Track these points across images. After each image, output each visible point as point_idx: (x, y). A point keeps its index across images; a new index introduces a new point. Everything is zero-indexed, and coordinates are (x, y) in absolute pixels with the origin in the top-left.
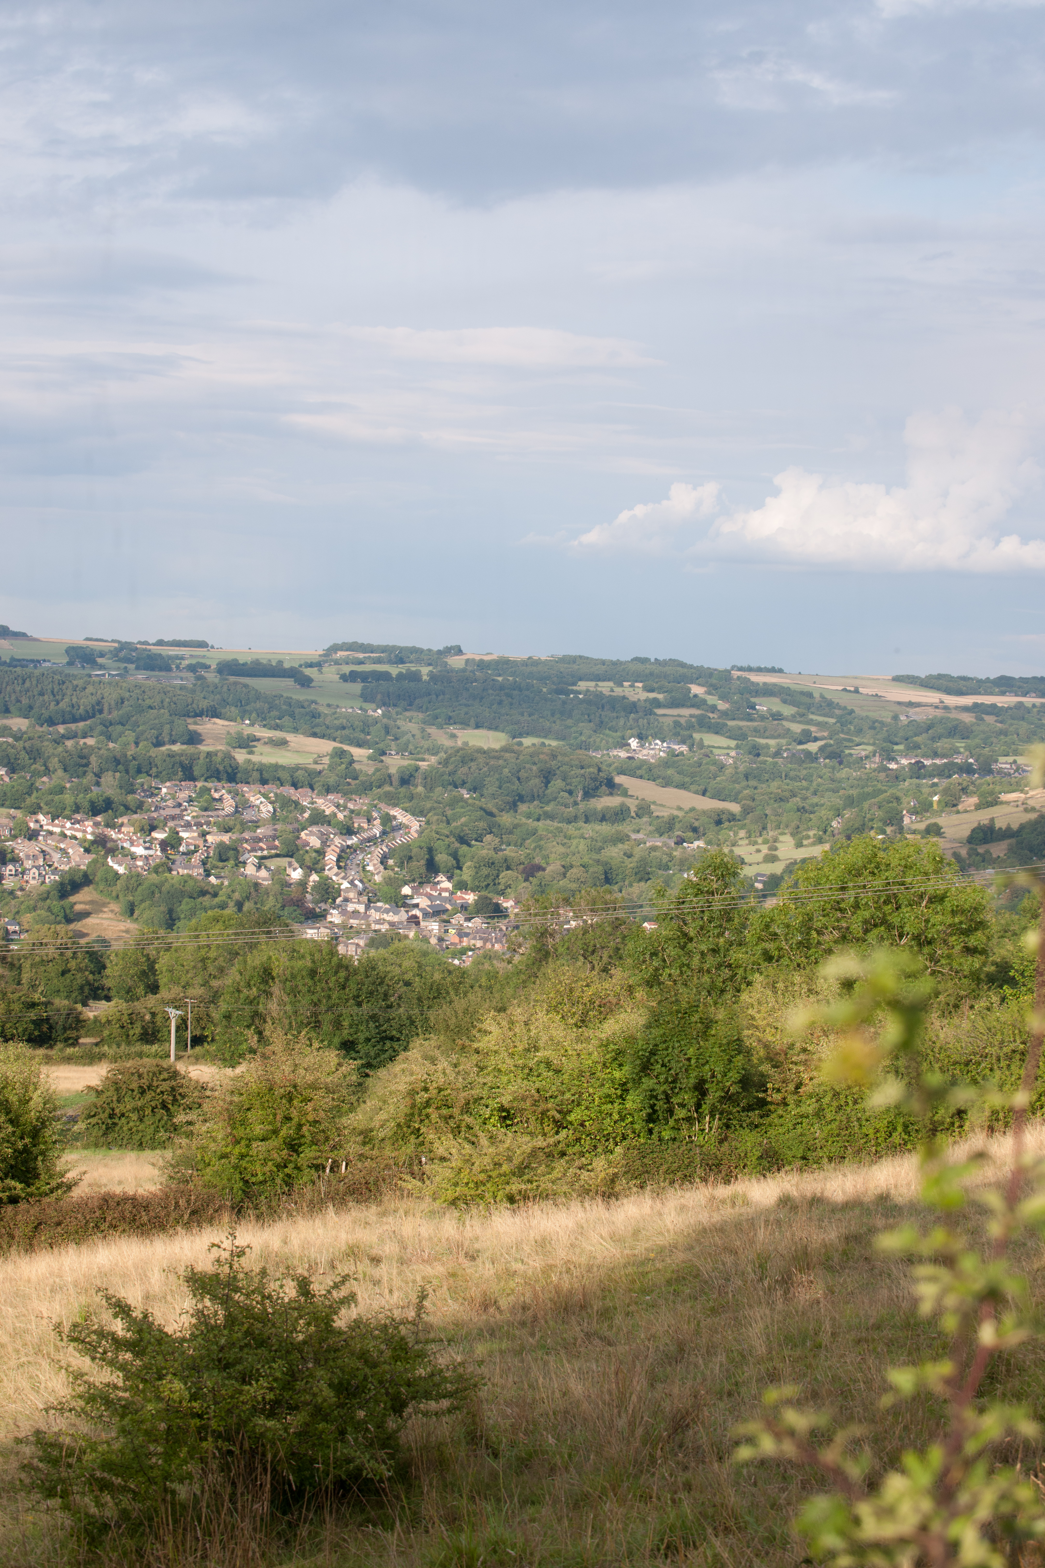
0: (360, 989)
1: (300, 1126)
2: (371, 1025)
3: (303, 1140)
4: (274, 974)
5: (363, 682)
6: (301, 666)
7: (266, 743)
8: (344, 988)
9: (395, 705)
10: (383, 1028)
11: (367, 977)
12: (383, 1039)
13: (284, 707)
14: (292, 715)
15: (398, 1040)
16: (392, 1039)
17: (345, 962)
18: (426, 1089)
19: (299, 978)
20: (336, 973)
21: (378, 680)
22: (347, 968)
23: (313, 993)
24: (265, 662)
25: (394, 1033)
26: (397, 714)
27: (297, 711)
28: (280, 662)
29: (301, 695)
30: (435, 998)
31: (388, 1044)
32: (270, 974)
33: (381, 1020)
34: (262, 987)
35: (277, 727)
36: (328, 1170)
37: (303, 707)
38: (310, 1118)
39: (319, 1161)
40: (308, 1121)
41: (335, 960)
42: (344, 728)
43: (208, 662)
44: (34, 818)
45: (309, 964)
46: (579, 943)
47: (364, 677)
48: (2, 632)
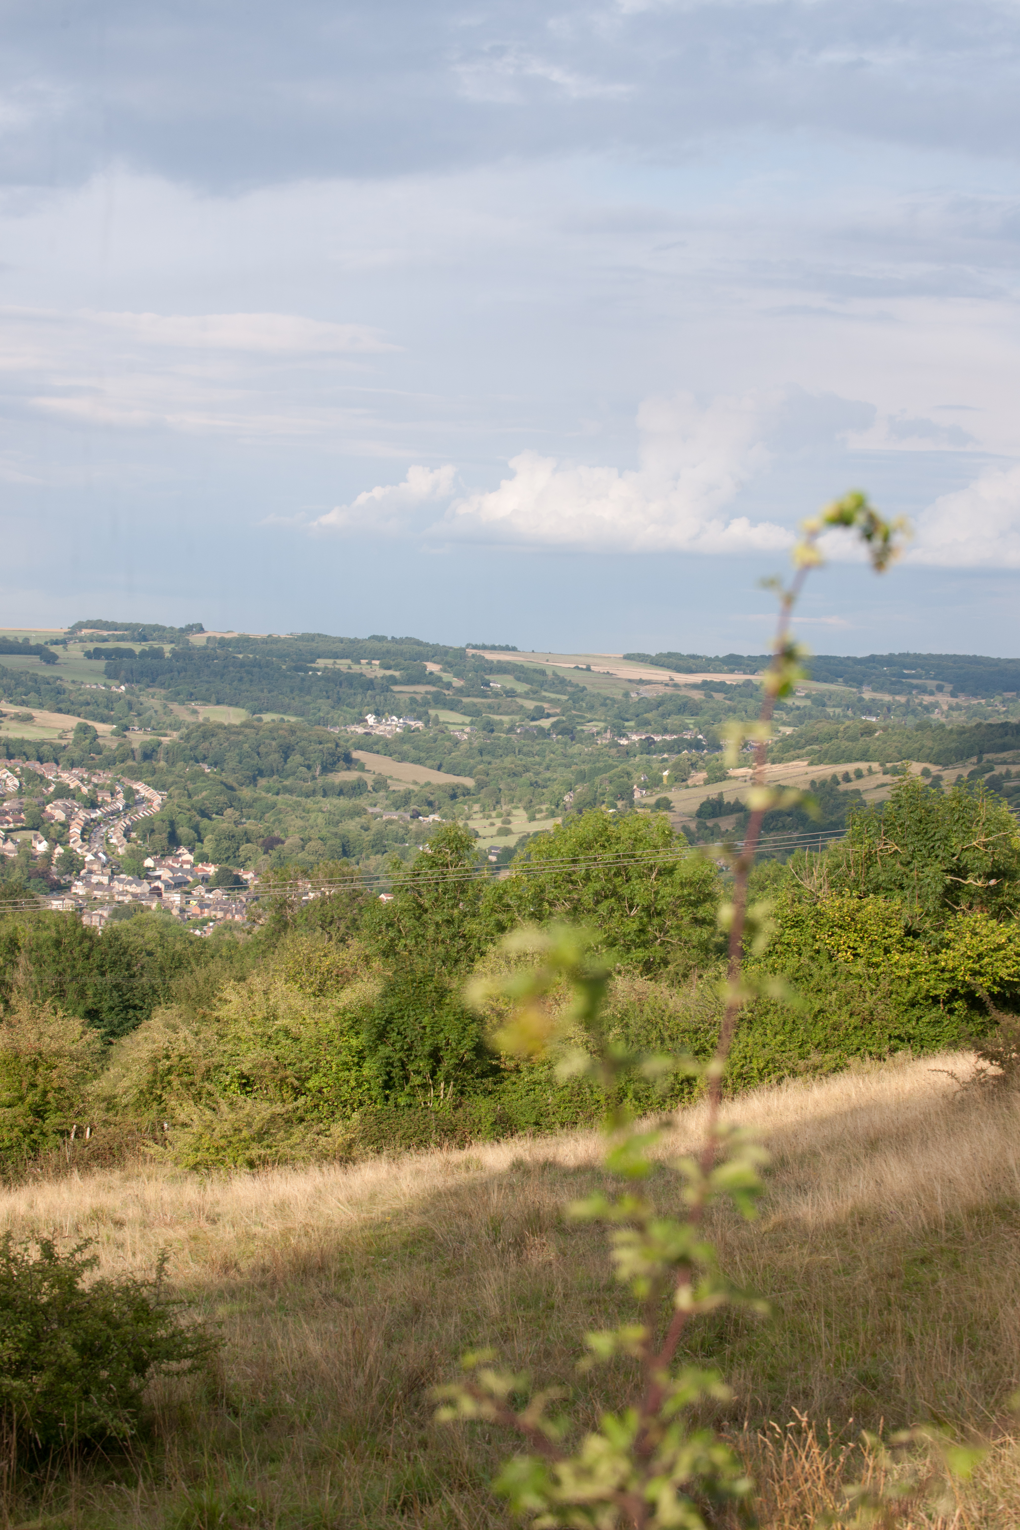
0: (104, 959)
1: (45, 1093)
2: (115, 994)
3: (48, 1107)
4: (20, 944)
5: (107, 659)
6: (46, 643)
7: (12, 719)
8: (88, 958)
9: (138, 682)
10: (126, 997)
11: (111, 947)
12: (126, 1008)
13: (30, 683)
14: (38, 692)
15: (141, 1008)
16: (135, 1007)
17: (89, 933)
18: (168, 1057)
19: (44, 948)
20: (80, 943)
21: (121, 657)
22: (91, 938)
23: (58, 963)
24: (11, 639)
25: (137, 1002)
26: (140, 690)
27: (43, 687)
28: (27, 640)
29: (46, 672)
30: (176, 967)
31: (131, 1012)
32: (16, 944)
33: (124, 989)
34: (8, 957)
35: (23, 703)
36: (73, 1136)
37: (48, 683)
38: (55, 1085)
39: (64, 1127)
40: (53, 1088)
41: (79, 931)
42: (88, 704)
45: (54, 935)
46: (318, 914)
47: (108, 654)
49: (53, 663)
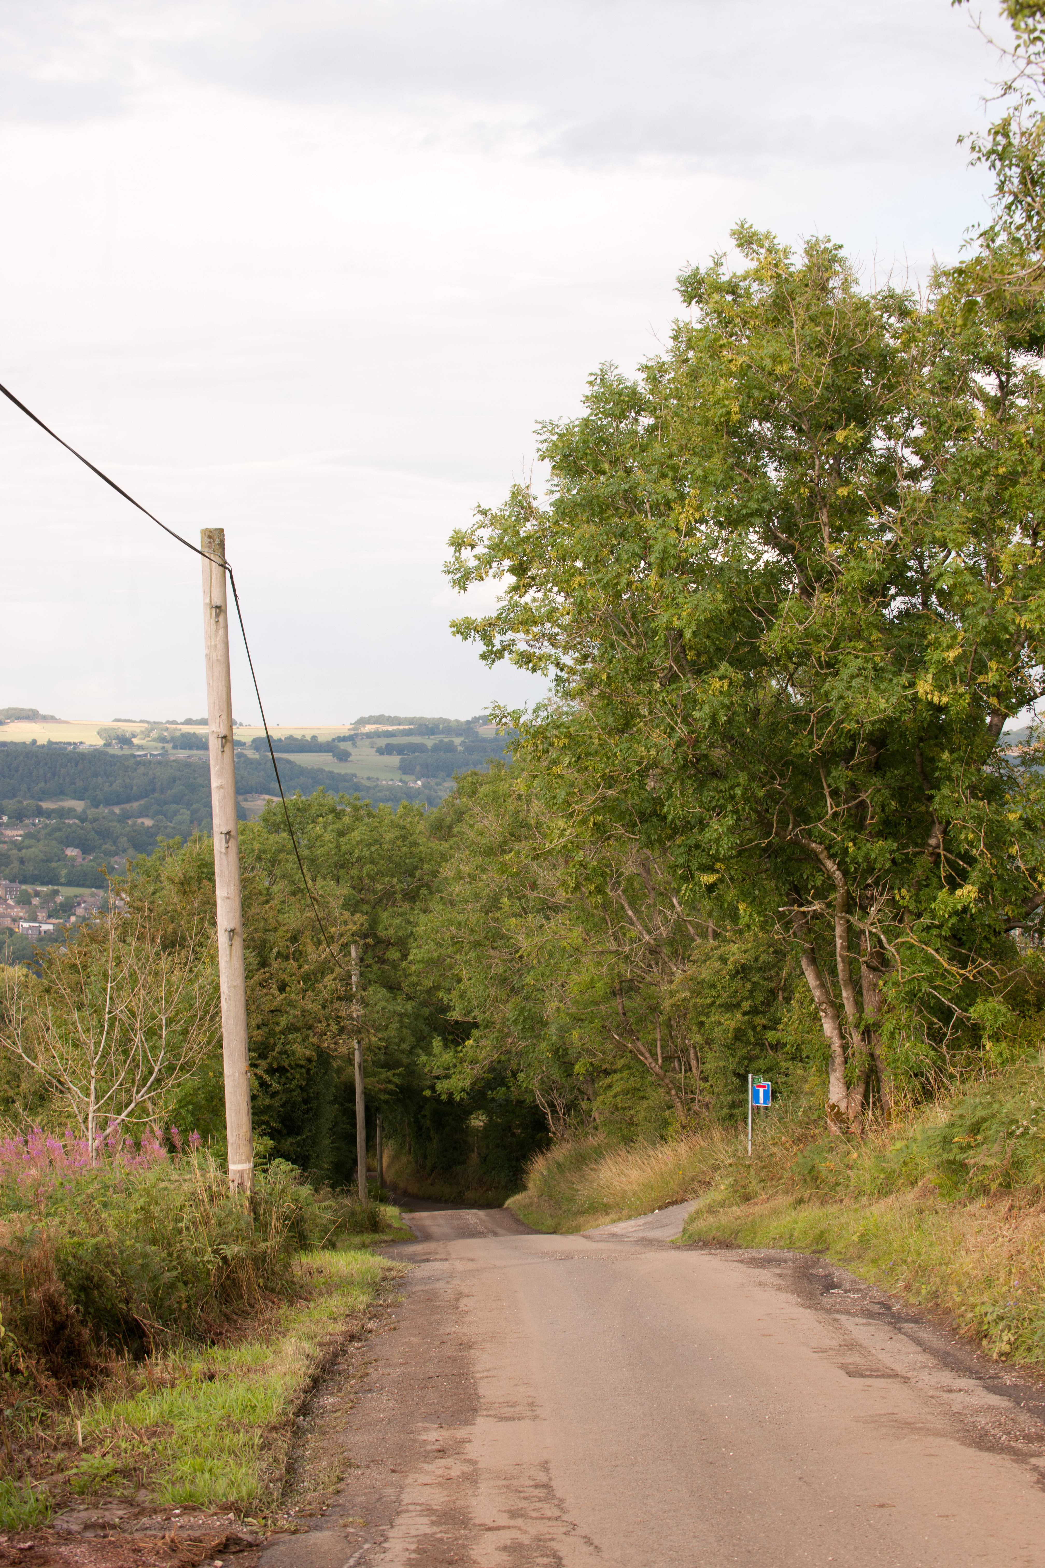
5: (400, 754)
6: (334, 740)
9: (434, 776)
13: (327, 781)
21: (414, 752)
24: (309, 738)
26: (438, 784)
27: (340, 784)
28: (314, 737)
29: (341, 769)
37: (345, 781)
43: (243, 740)
47: (399, 750)
48: (31, 716)
49: (346, 760)
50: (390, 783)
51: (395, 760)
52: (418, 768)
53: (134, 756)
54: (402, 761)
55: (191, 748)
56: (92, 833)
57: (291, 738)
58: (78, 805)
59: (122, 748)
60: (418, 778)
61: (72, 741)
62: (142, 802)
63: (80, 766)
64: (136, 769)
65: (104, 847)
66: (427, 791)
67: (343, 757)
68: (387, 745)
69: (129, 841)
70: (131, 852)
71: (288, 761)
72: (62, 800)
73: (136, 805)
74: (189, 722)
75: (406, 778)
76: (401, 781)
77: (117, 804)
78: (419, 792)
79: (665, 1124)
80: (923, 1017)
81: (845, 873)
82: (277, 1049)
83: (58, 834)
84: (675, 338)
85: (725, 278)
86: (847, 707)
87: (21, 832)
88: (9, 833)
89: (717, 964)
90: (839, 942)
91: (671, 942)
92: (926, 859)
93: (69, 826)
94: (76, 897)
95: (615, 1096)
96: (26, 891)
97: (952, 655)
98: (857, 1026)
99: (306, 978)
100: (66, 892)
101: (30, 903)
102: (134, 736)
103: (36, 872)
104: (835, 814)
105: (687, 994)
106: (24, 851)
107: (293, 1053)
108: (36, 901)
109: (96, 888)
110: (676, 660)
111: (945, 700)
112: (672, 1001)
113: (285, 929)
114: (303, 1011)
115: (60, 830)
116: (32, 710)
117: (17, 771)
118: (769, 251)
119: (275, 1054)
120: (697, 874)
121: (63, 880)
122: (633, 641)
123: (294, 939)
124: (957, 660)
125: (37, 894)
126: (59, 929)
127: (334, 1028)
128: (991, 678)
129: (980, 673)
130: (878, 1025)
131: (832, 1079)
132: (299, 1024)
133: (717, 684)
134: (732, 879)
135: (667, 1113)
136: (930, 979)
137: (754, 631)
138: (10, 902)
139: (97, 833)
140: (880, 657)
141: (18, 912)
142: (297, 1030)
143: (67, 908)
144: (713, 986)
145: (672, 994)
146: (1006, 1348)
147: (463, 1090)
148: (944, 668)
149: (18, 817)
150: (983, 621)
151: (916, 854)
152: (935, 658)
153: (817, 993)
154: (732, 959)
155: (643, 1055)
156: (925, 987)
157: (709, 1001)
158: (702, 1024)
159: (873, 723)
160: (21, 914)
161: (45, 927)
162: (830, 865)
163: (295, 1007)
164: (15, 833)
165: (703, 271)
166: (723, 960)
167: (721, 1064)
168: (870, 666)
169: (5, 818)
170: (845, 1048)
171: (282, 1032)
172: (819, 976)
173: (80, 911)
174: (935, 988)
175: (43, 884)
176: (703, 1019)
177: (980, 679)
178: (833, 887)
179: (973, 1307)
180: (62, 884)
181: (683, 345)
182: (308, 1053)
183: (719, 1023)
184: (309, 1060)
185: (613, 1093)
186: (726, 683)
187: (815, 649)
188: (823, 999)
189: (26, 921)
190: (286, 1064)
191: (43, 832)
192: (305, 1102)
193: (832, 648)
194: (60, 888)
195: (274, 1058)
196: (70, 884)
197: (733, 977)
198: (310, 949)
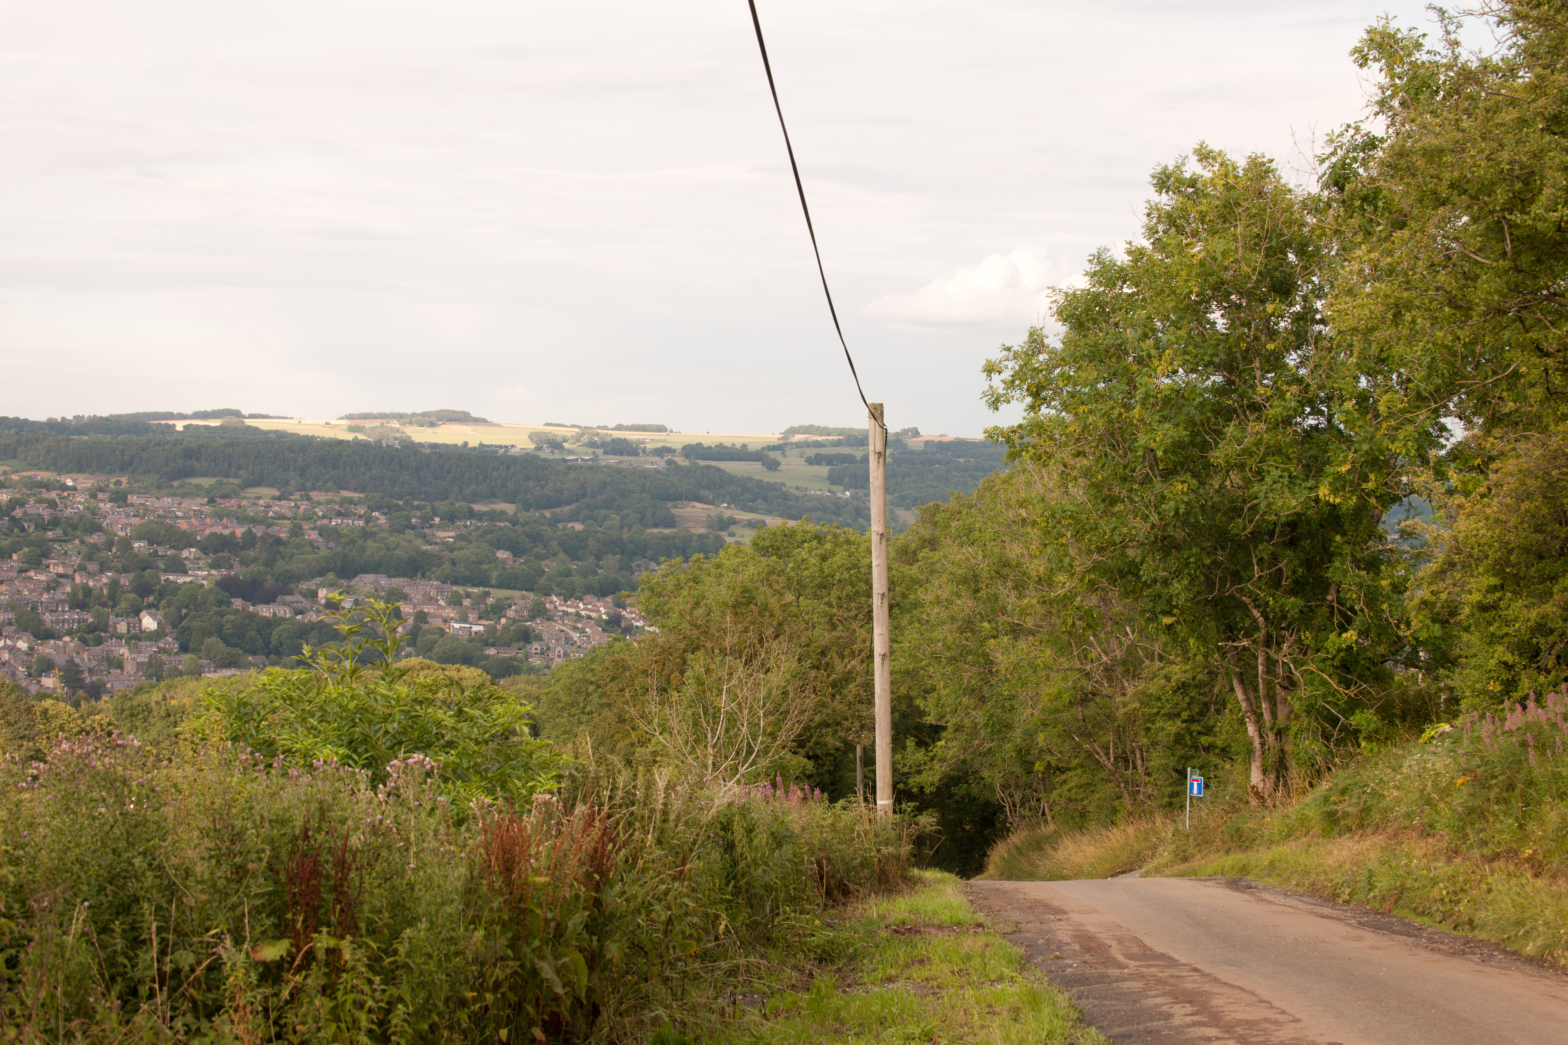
5: (829, 464)
6: (763, 449)
7: (744, 526)
9: (862, 488)
13: (756, 490)
14: (765, 499)
21: (843, 463)
24: (738, 446)
26: (865, 495)
27: (769, 494)
28: (744, 446)
29: (770, 478)
35: (752, 510)
37: (774, 490)
42: (816, 510)
43: (673, 446)
44: (548, 599)
47: (829, 460)
48: (463, 418)
49: (775, 469)
50: (819, 493)
51: (824, 470)
52: (847, 479)
53: (565, 461)
54: (831, 471)
55: (621, 454)
56: (523, 536)
57: (721, 446)
58: (509, 508)
59: (553, 452)
60: (846, 489)
61: (503, 444)
62: (573, 506)
63: (512, 470)
64: (567, 474)
65: (535, 550)
66: (855, 502)
67: (773, 466)
68: (817, 455)
69: (560, 544)
70: (562, 556)
71: (719, 470)
72: (493, 503)
73: (566, 509)
74: (619, 428)
75: (834, 488)
76: (829, 491)
77: (549, 507)
78: (847, 502)
79: (1115, 811)
80: (1319, 723)
81: (1266, 618)
82: (813, 740)
83: (489, 536)
84: (1148, 215)
85: (1187, 175)
86: (1269, 505)
87: (452, 534)
88: (441, 534)
89: (1163, 681)
90: (1260, 668)
91: (1124, 663)
92: (1325, 610)
93: (501, 528)
94: (507, 599)
95: (1069, 790)
96: (457, 592)
97: (1344, 469)
98: (1272, 729)
99: (834, 685)
100: (497, 594)
101: (461, 604)
102: (565, 441)
103: (467, 574)
104: (1260, 577)
105: (1137, 705)
106: (456, 552)
107: (825, 744)
108: (467, 602)
109: (527, 590)
110: (1151, 467)
111: (1338, 500)
112: (1125, 710)
113: (816, 645)
114: (834, 711)
115: (492, 532)
116: (464, 413)
117: (449, 473)
118: (1221, 165)
119: (811, 744)
120: (1160, 616)
121: (494, 582)
122: (1121, 452)
123: (823, 653)
124: (1348, 471)
125: (468, 595)
126: (491, 630)
127: (857, 724)
128: (1371, 485)
129: (1364, 481)
130: (1287, 728)
131: (1253, 767)
132: (831, 721)
133: (1180, 487)
134: (1185, 621)
135: (1116, 803)
136: (1324, 696)
137: (1205, 447)
138: (442, 603)
139: (529, 536)
140: (1295, 469)
141: (450, 612)
142: (827, 725)
143: (498, 610)
144: (1159, 699)
145: (1125, 705)
146: (1347, 897)
147: (932, 784)
148: (1339, 477)
149: (450, 518)
150: (1365, 447)
151: (1317, 606)
152: (1332, 470)
153: (1244, 705)
154: (1175, 678)
155: (1098, 754)
156: (1320, 702)
157: (1155, 711)
158: (1148, 729)
159: (1287, 516)
160: (452, 615)
161: (475, 628)
162: (1256, 613)
163: (826, 707)
164: (447, 534)
165: (1171, 168)
166: (1168, 678)
167: (1163, 761)
168: (1286, 474)
169: (437, 520)
170: (1263, 744)
171: (816, 728)
172: (1245, 693)
173: (511, 613)
174: (1328, 703)
175: (474, 585)
176: (1150, 725)
177: (1364, 486)
178: (1257, 629)
179: (1331, 881)
180: (493, 587)
181: (1155, 220)
182: (838, 744)
183: (1163, 729)
184: (837, 749)
185: (1067, 787)
186: (1186, 485)
187: (1249, 462)
188: (1248, 709)
189: (457, 621)
190: (819, 752)
191: (475, 534)
192: (832, 784)
193: (1260, 462)
194: (491, 590)
195: (811, 748)
196: (500, 586)
197: (1175, 692)
198: (837, 661)
